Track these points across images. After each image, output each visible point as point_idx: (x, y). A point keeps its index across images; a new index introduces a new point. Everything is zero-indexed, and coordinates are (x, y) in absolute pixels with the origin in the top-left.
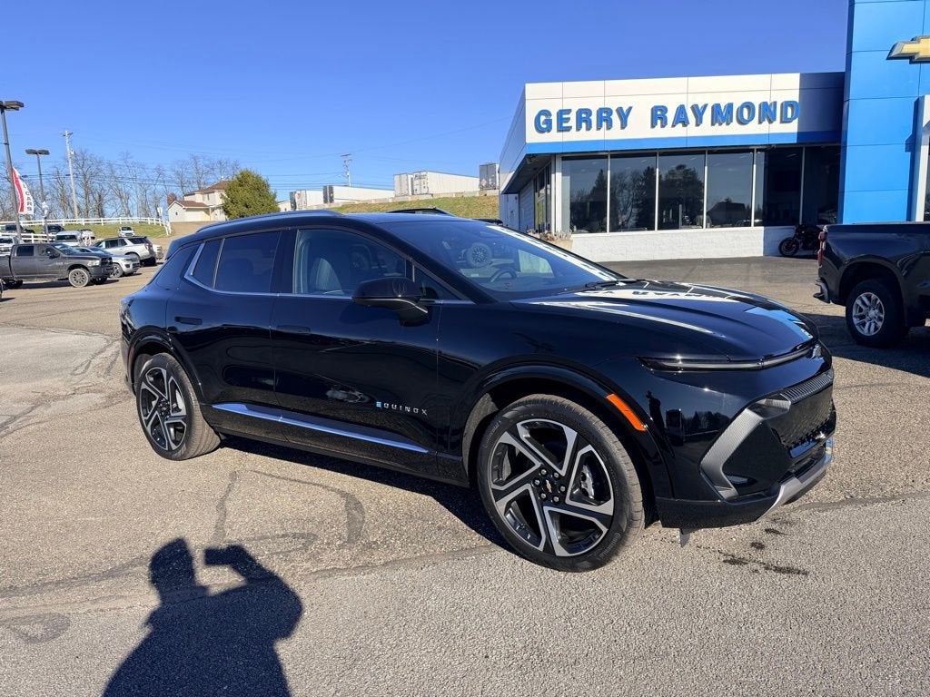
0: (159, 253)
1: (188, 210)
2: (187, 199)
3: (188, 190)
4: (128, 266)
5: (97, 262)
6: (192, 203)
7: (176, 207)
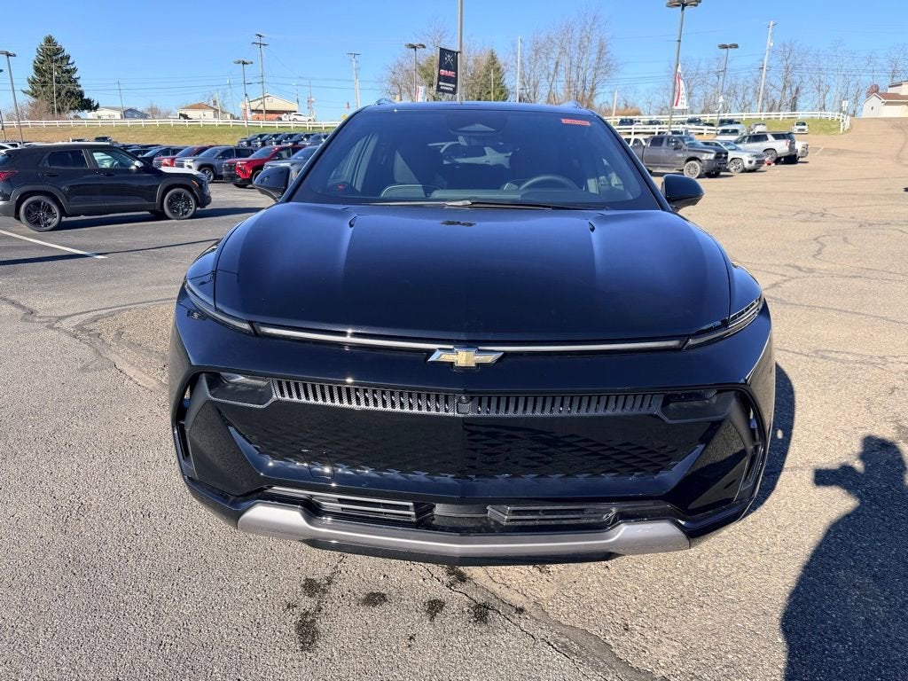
0: (803, 151)
1: (887, 104)
2: (891, 91)
3: (897, 80)
4: (750, 162)
5: (712, 156)
6: (896, 96)
7: (874, 100)
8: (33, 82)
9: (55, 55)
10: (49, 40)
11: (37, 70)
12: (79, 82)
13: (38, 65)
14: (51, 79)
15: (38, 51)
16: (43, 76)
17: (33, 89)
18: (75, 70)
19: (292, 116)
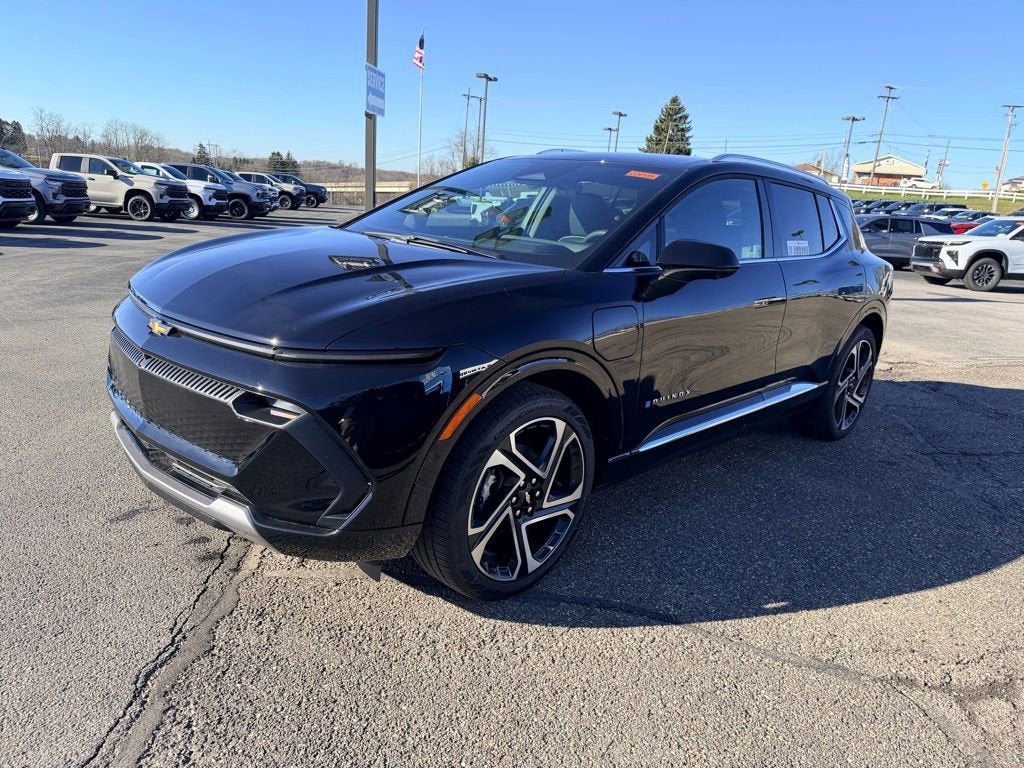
8: (649, 140)
9: (676, 114)
10: (675, 100)
11: (657, 128)
12: (690, 141)
13: (659, 124)
14: (665, 137)
15: (662, 111)
16: (660, 134)
17: (648, 146)
18: (689, 130)
19: (912, 181)
